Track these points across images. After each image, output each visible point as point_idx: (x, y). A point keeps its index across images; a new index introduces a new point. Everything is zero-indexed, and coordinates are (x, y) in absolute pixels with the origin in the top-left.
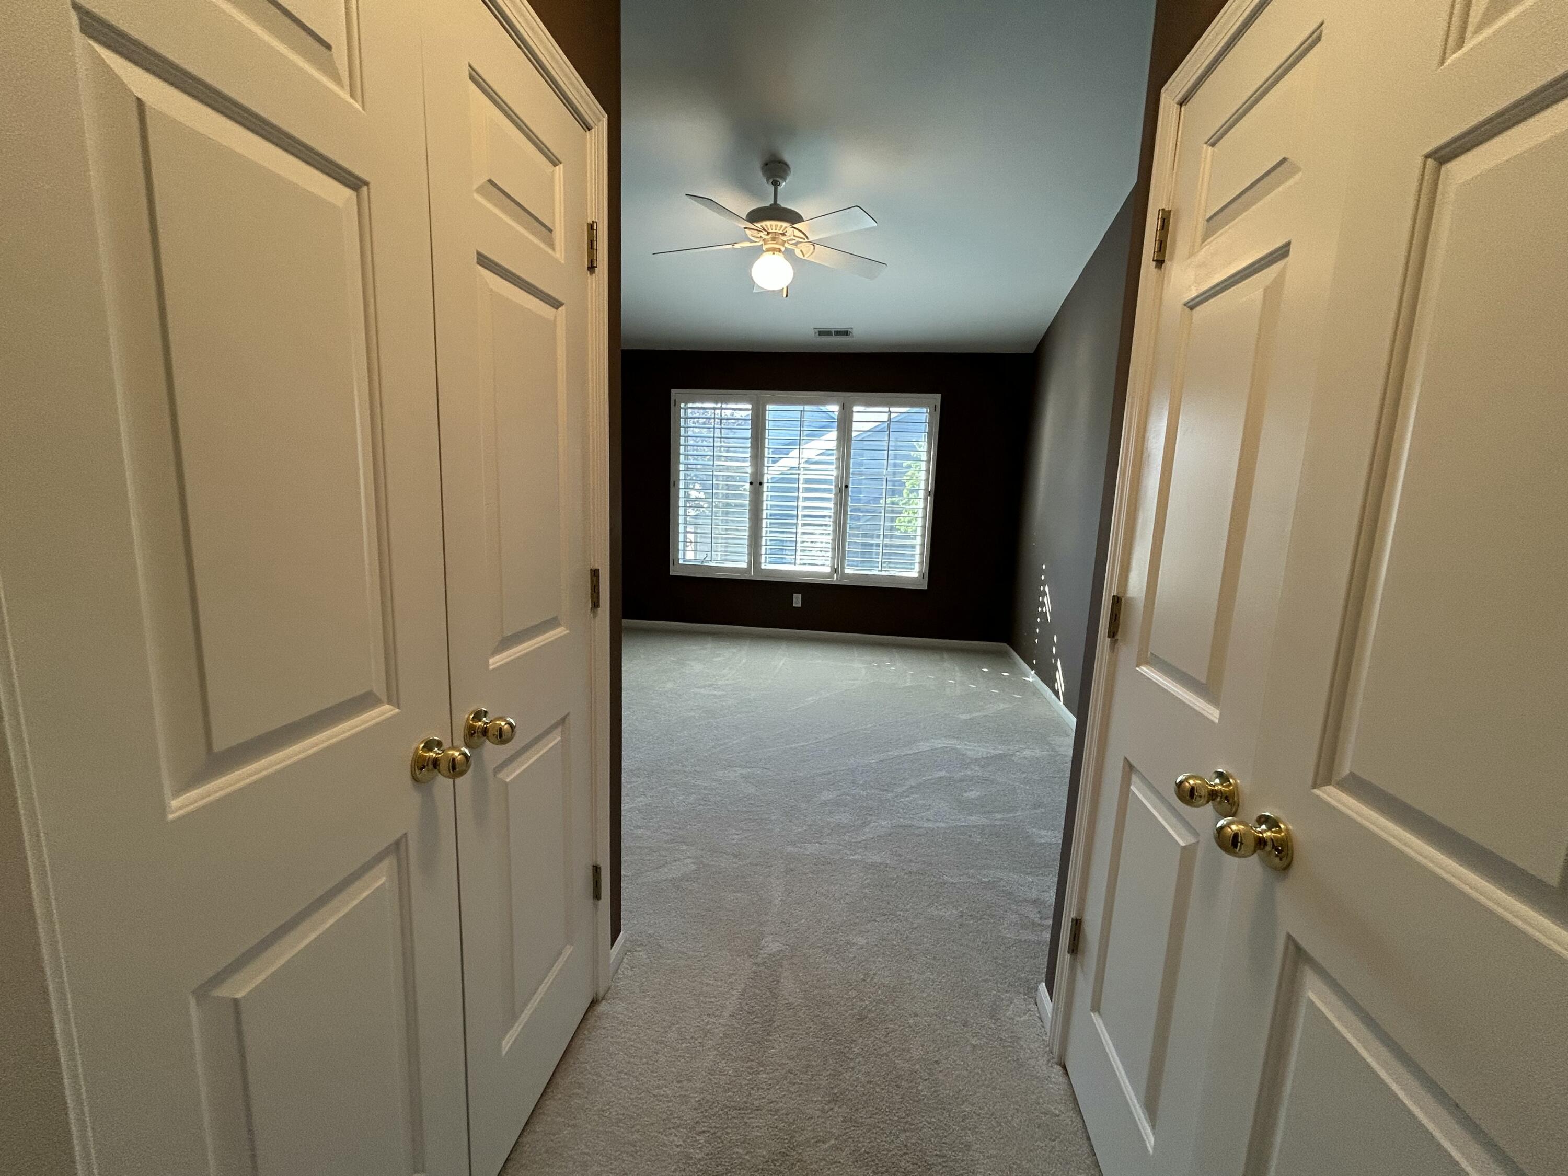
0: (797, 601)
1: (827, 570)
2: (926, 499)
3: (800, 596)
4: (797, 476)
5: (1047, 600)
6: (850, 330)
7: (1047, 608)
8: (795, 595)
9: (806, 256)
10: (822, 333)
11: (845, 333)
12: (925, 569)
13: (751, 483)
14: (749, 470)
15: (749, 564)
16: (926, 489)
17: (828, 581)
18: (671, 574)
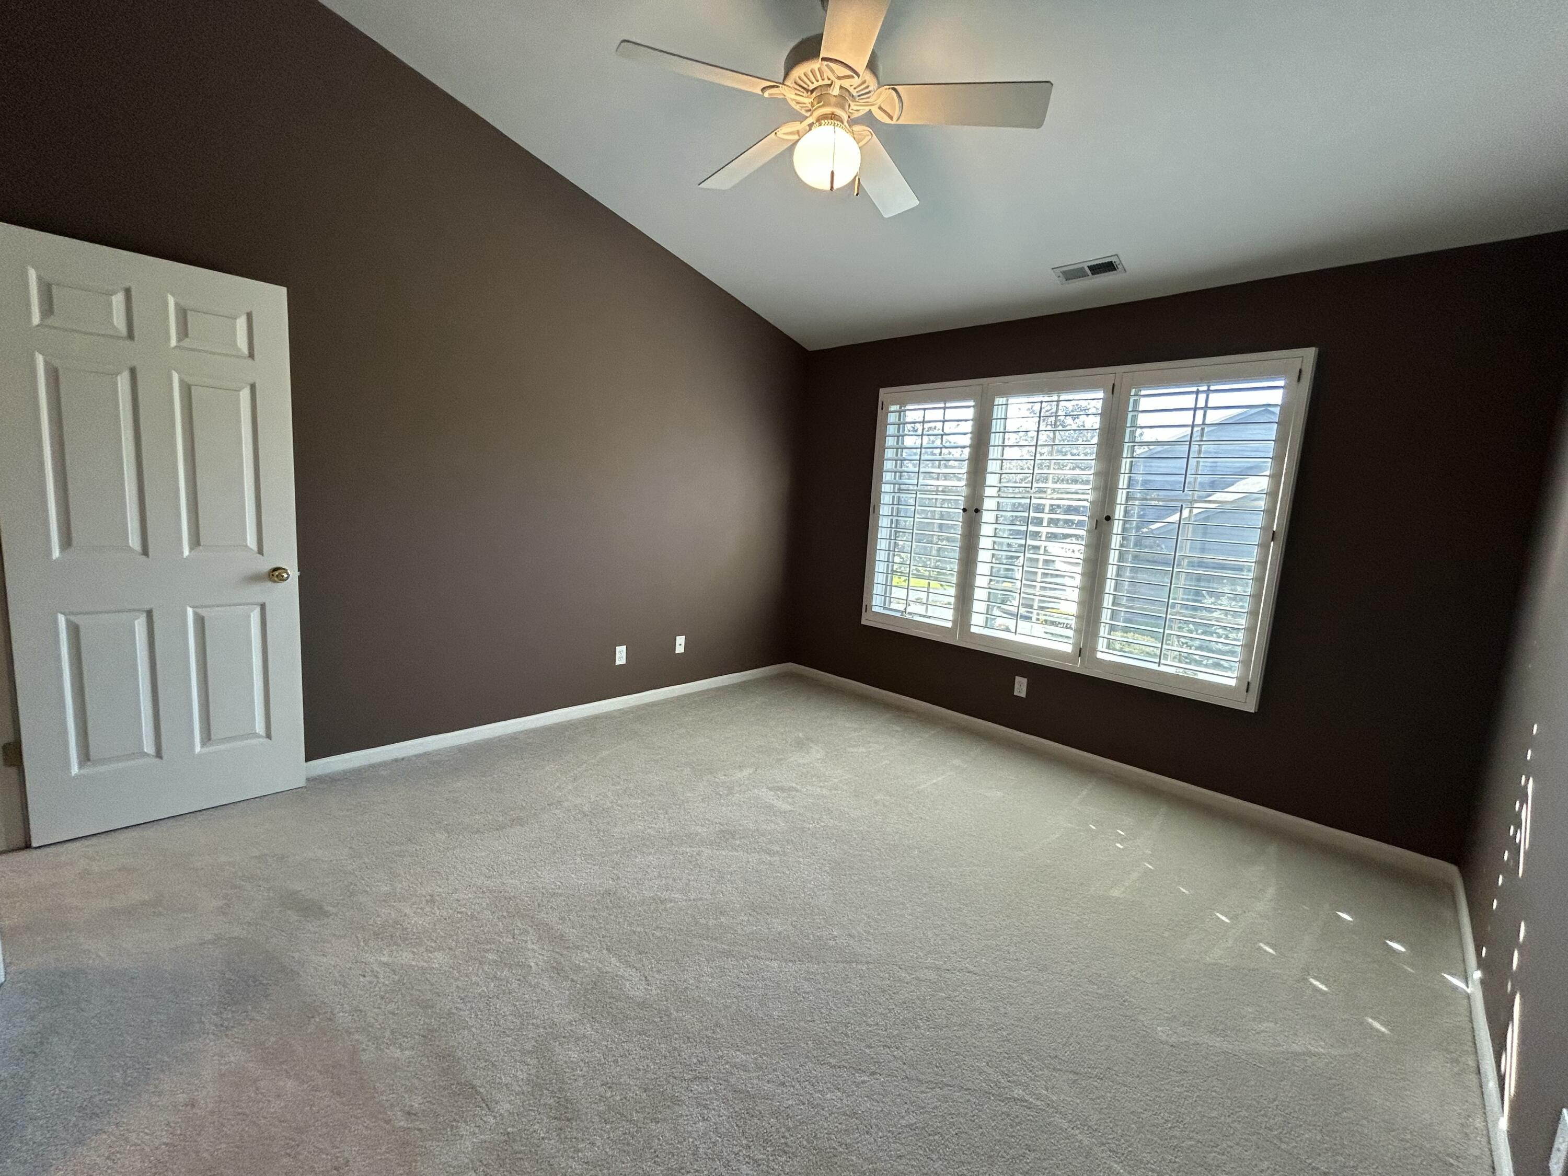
0: (1021, 687)
1: (1068, 648)
2: (1264, 546)
3: (1025, 681)
4: (1028, 501)
5: (1526, 814)
6: (1113, 259)
7: (1523, 838)
8: (1018, 679)
9: (895, 118)
10: (1072, 274)
11: (1108, 267)
12: (1255, 674)
13: (964, 510)
14: (964, 491)
15: (955, 622)
16: (1266, 528)
17: (1069, 666)
18: (864, 622)
